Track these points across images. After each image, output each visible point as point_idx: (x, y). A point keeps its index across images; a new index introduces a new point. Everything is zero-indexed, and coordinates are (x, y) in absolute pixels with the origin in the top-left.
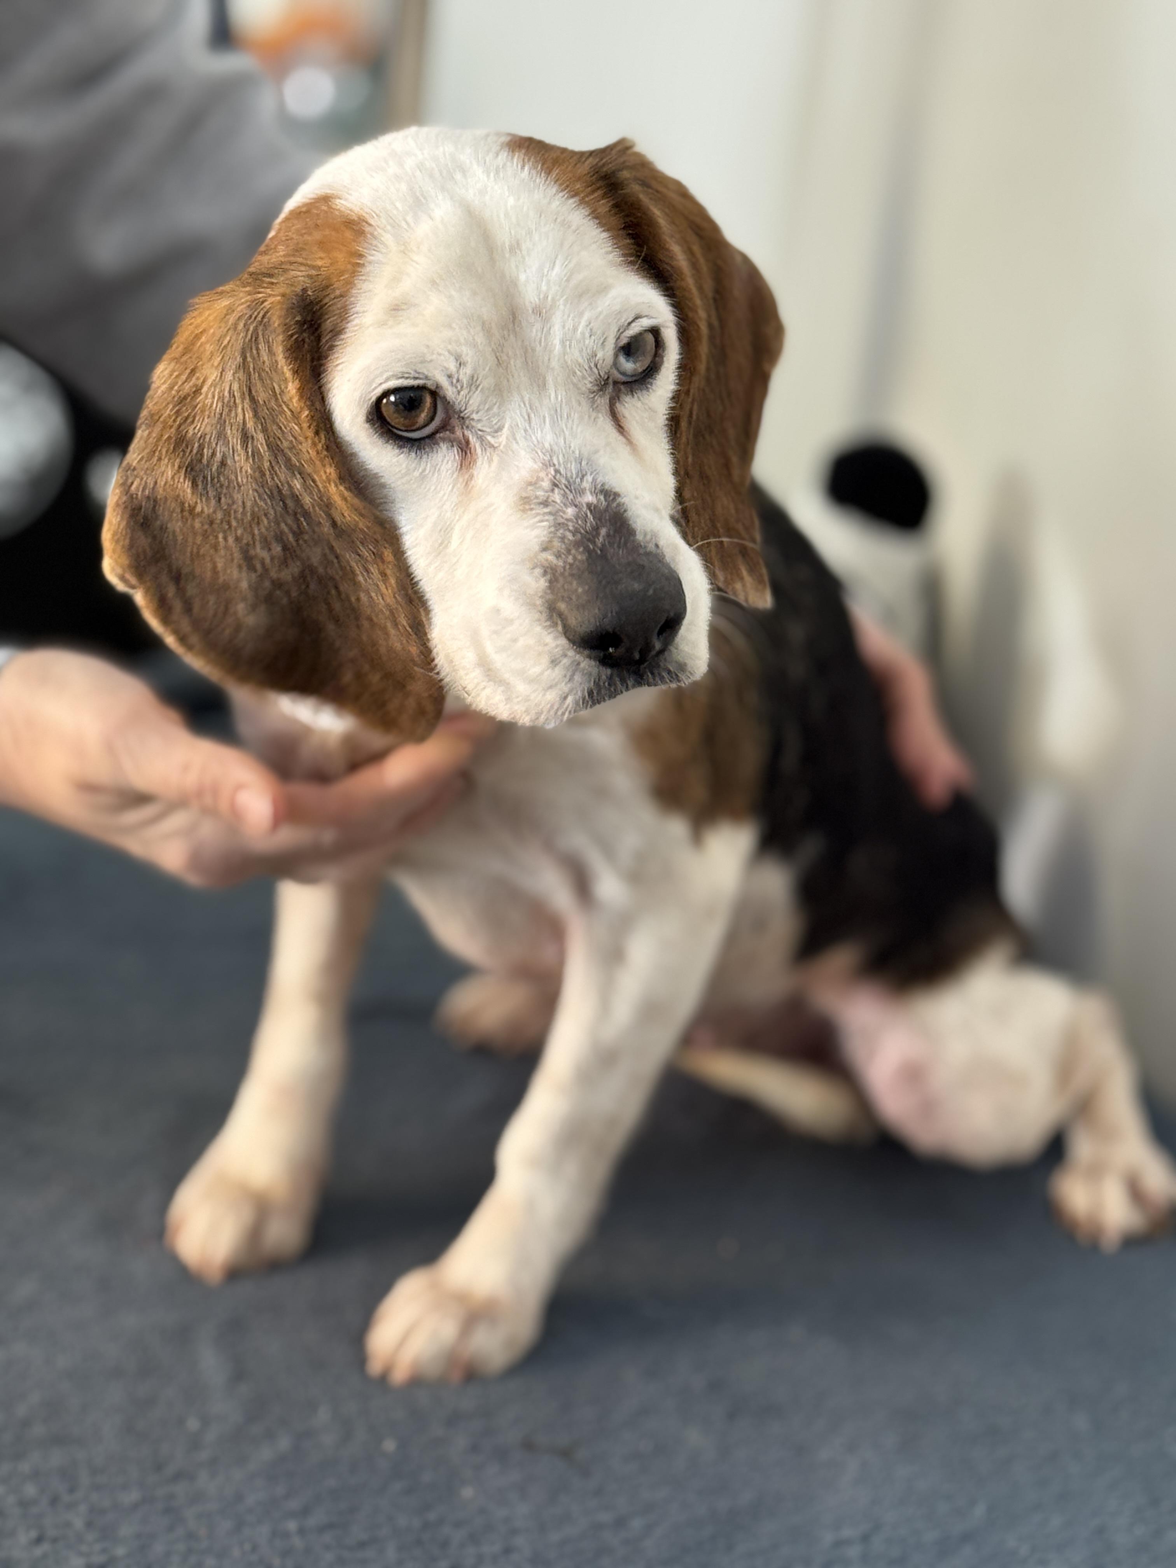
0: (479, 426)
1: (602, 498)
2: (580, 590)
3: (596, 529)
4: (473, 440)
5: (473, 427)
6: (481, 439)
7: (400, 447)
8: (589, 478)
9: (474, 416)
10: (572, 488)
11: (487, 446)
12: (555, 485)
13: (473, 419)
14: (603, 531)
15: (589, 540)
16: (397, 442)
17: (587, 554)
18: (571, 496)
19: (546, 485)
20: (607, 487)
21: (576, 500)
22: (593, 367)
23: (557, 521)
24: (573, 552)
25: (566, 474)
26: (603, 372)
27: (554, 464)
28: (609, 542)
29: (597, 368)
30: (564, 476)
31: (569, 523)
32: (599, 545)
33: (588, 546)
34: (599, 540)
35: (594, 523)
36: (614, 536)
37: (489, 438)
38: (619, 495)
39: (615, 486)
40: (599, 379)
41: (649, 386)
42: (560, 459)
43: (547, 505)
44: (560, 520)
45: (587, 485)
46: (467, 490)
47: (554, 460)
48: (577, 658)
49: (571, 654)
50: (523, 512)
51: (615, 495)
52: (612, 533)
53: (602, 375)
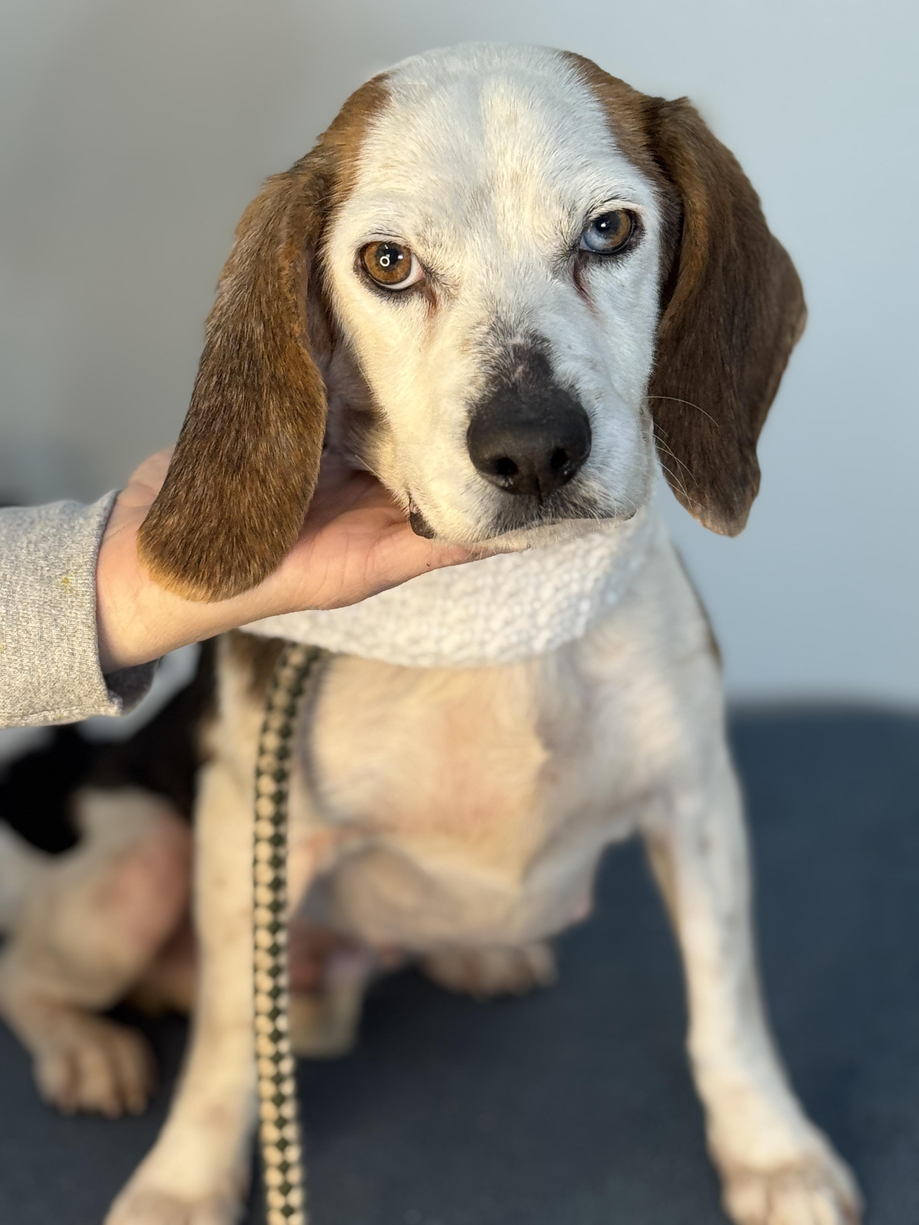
0: (444, 280)
1: (529, 341)
3: (515, 366)
4: (438, 291)
5: (439, 281)
7: (382, 296)
8: (524, 325)
9: (439, 272)
10: (508, 331)
11: (449, 296)
12: (492, 329)
13: (438, 274)
14: (520, 369)
15: (505, 375)
16: (378, 291)
18: (501, 338)
19: (485, 329)
20: (538, 333)
21: (505, 341)
22: (558, 232)
23: (484, 359)
24: (490, 385)
25: (505, 321)
26: (569, 239)
27: (497, 312)
28: (523, 378)
29: (562, 234)
30: (502, 322)
31: (492, 360)
32: (513, 379)
33: (503, 380)
34: (514, 376)
35: (513, 361)
36: (529, 373)
37: (451, 290)
38: (548, 341)
39: (548, 334)
40: (564, 244)
41: (620, 261)
42: (504, 308)
43: (481, 345)
44: (487, 357)
45: (520, 330)
46: (430, 336)
47: (499, 309)
48: (484, 482)
49: (479, 479)
50: (463, 352)
51: (544, 340)
52: (527, 370)
53: (567, 241)
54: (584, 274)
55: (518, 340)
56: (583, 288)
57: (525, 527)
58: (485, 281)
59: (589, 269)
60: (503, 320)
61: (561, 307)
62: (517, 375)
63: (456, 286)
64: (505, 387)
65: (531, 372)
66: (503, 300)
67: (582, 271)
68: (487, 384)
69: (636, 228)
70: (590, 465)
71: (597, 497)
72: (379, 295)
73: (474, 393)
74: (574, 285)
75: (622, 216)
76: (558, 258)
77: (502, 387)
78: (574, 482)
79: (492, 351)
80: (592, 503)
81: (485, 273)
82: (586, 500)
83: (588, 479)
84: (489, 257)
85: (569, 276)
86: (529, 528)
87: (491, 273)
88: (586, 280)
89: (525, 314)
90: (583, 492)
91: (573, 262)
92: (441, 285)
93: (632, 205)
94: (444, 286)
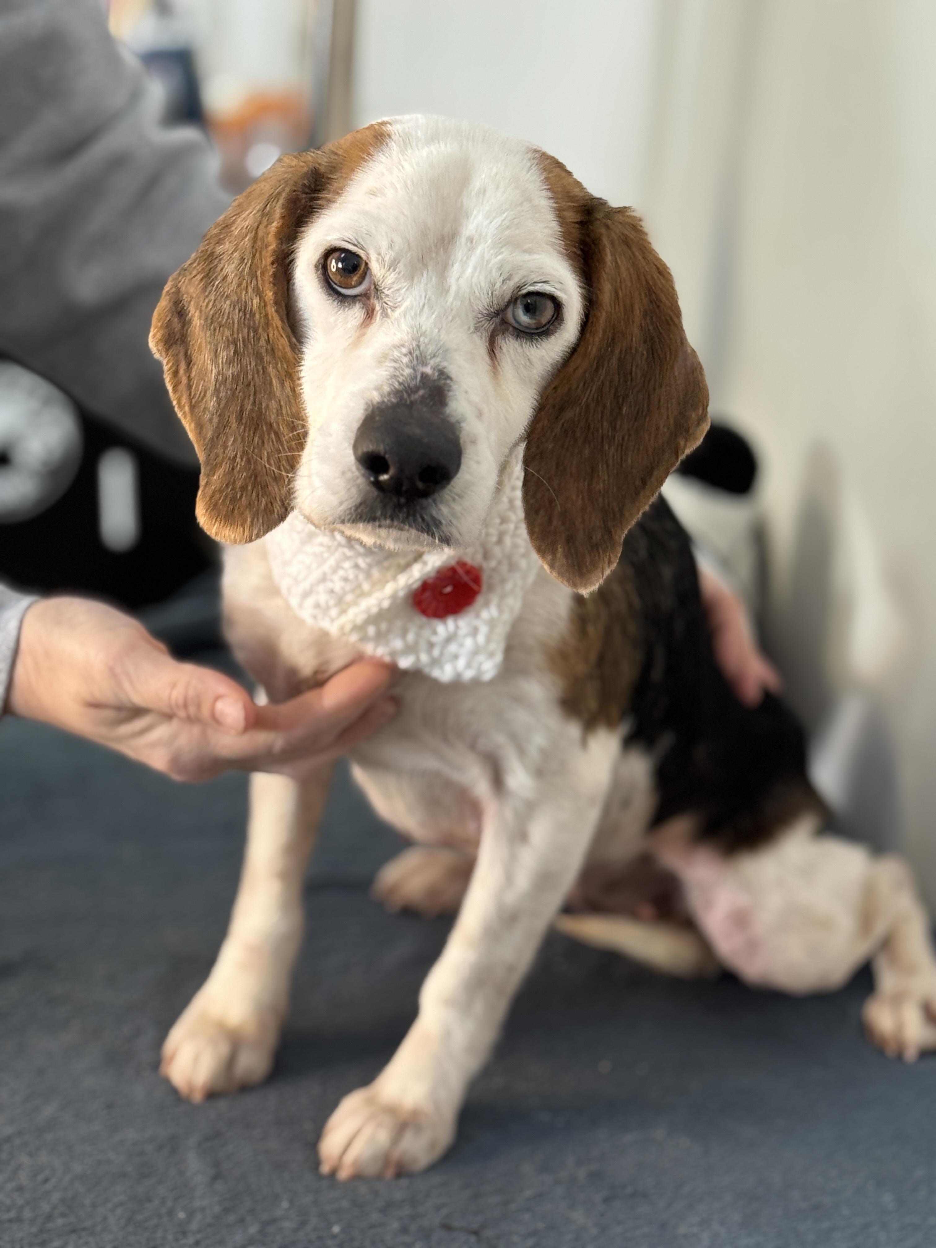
0: (386, 300)
1: (436, 374)
2: (377, 418)
3: (417, 389)
4: (378, 308)
5: (382, 298)
6: (384, 310)
7: (329, 295)
8: (438, 360)
9: (386, 291)
10: (422, 360)
11: (385, 315)
12: (410, 353)
13: (383, 293)
14: (421, 392)
15: (407, 392)
16: (328, 291)
17: (399, 399)
18: (415, 362)
19: (404, 350)
20: (445, 370)
21: (417, 366)
22: (490, 293)
23: (395, 374)
24: (392, 396)
25: (423, 350)
26: (496, 302)
27: (419, 341)
28: (421, 400)
29: (492, 295)
30: (420, 351)
31: (401, 377)
32: (412, 398)
33: (404, 396)
34: (414, 397)
35: (418, 384)
36: (427, 398)
37: (389, 310)
38: (451, 379)
39: (453, 375)
40: (490, 305)
41: (535, 342)
42: (426, 341)
43: (395, 362)
44: (397, 373)
45: (432, 362)
46: (358, 341)
47: (421, 339)
48: (357, 473)
49: (354, 468)
50: (380, 362)
51: (448, 377)
52: (427, 396)
53: (494, 303)
54: (499, 340)
55: (428, 370)
56: (495, 351)
57: (377, 523)
59: (505, 338)
60: (421, 349)
62: (416, 396)
63: (394, 308)
64: (404, 402)
65: (429, 398)
66: (428, 333)
67: (499, 336)
68: (389, 394)
69: (558, 317)
70: (449, 492)
71: (443, 522)
72: (328, 294)
73: (376, 397)
74: (487, 345)
76: (482, 316)
77: (402, 401)
78: (430, 500)
79: (403, 370)
80: (437, 523)
82: (434, 519)
83: (442, 502)
85: (486, 335)
86: (380, 526)
88: (500, 345)
89: (441, 352)
90: (434, 513)
91: (494, 324)
92: (382, 303)
93: (558, 294)
94: (384, 304)
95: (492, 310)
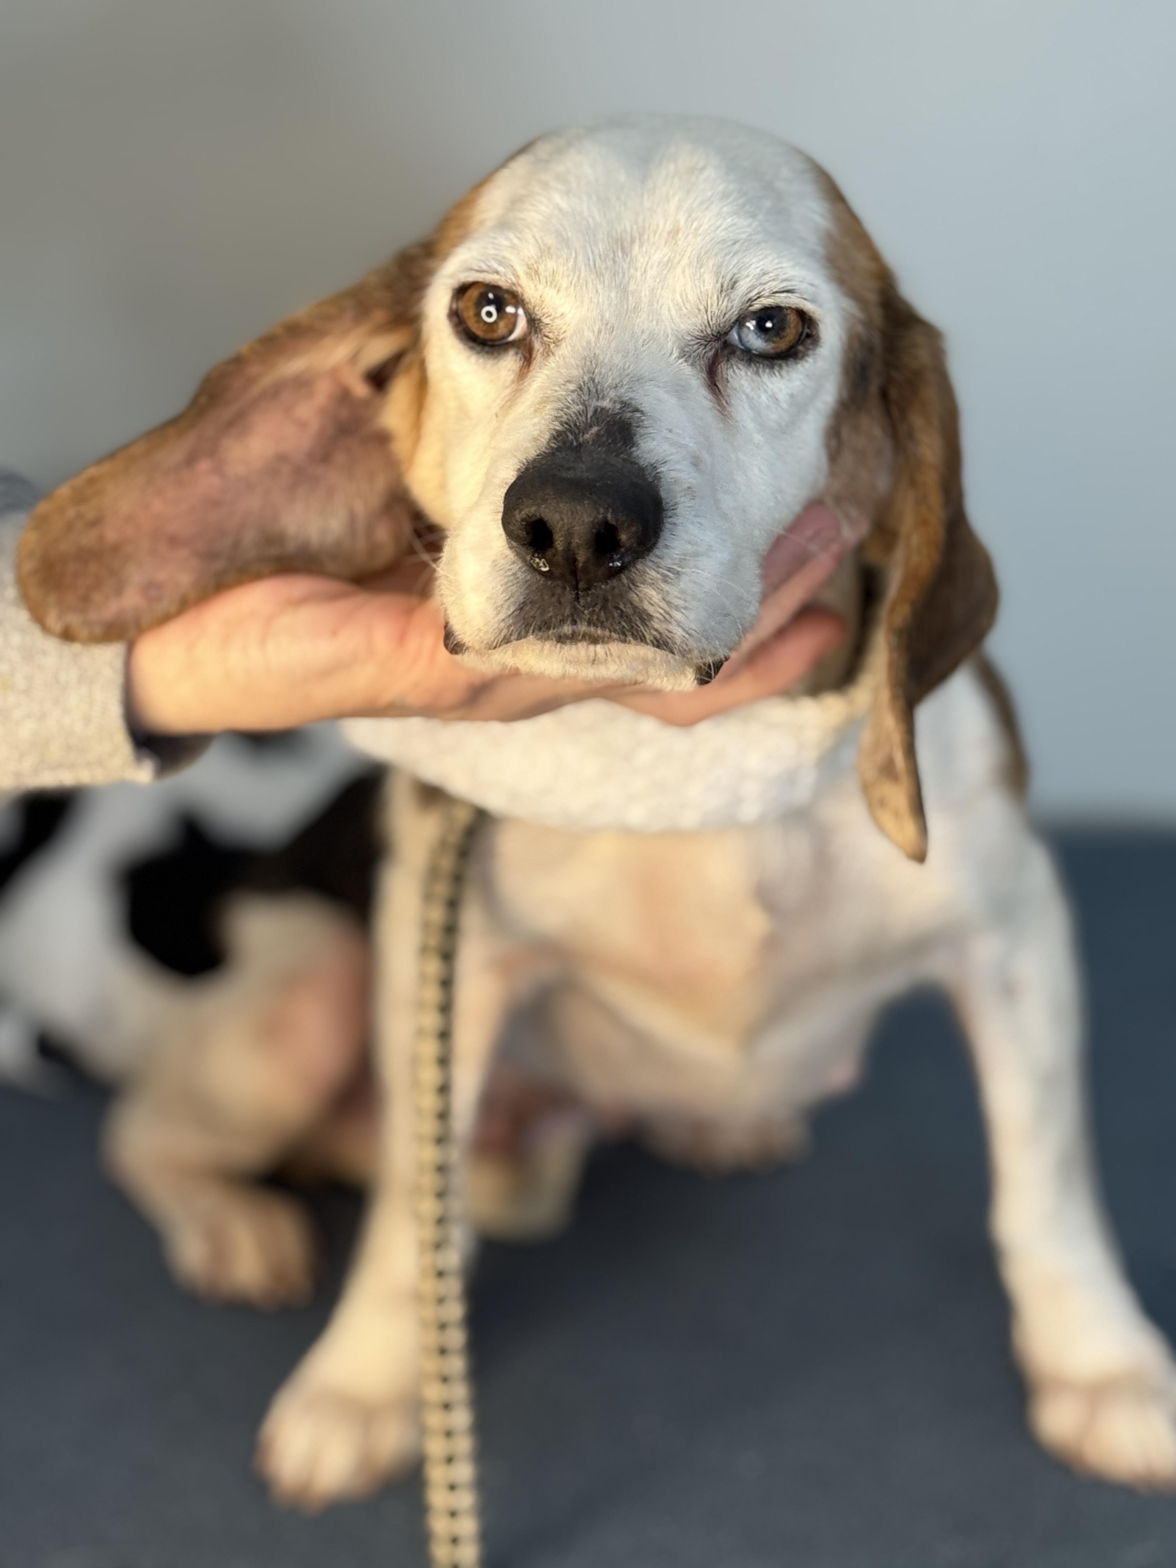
0: (546, 331)
1: (619, 407)
3: (588, 426)
4: (538, 347)
6: (544, 347)
8: (621, 391)
10: (596, 393)
11: (546, 352)
12: (580, 388)
15: (573, 433)
17: (561, 444)
18: (586, 397)
19: (571, 387)
20: (632, 401)
21: (588, 401)
22: (702, 308)
23: (557, 414)
24: (552, 440)
25: (598, 382)
26: (714, 321)
27: (593, 373)
28: (593, 440)
29: (707, 311)
30: (594, 383)
31: (565, 416)
32: (581, 440)
33: (568, 437)
34: (583, 436)
35: (589, 420)
36: (603, 436)
37: (551, 344)
38: (642, 412)
39: (645, 407)
40: (705, 326)
41: (777, 369)
42: (603, 371)
43: (558, 402)
44: (560, 413)
45: (612, 394)
46: (514, 399)
47: (597, 370)
49: (507, 549)
50: (539, 408)
51: (638, 411)
53: (711, 323)
54: (722, 367)
56: (717, 383)
58: (593, 339)
59: (732, 365)
60: (596, 381)
61: (680, 390)
62: (587, 436)
63: (557, 342)
64: (568, 444)
65: (606, 435)
66: (606, 361)
67: (722, 364)
68: (549, 441)
69: (809, 336)
73: (532, 450)
74: (705, 376)
75: (792, 318)
77: (564, 443)
79: (568, 408)
81: (596, 331)
84: (607, 315)
85: (702, 363)
87: (603, 333)
88: (725, 376)
91: (713, 351)
92: (542, 338)
93: (808, 306)
94: (545, 339)
95: (709, 331)
